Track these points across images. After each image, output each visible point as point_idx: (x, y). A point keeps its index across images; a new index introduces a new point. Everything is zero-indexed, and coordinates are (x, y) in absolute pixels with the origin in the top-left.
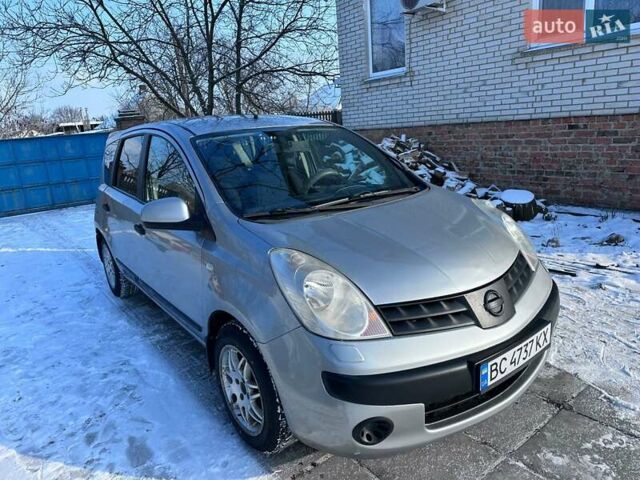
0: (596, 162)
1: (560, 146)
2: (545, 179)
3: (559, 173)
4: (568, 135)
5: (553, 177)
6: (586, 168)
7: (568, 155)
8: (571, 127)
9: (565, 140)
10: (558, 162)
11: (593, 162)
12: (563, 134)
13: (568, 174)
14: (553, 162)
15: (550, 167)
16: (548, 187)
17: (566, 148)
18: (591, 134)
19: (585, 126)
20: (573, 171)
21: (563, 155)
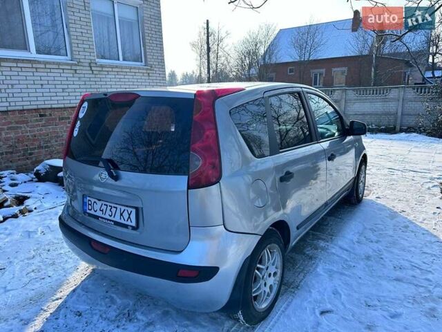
0: (62, 136)
1: (36, 129)
2: (31, 154)
3: (40, 147)
4: (41, 121)
5: (36, 151)
6: (56, 141)
7: (43, 134)
8: (41, 116)
9: (39, 125)
10: (37, 140)
11: (59, 137)
12: (37, 121)
13: (46, 147)
14: (34, 140)
15: (32, 144)
16: (34, 159)
17: (41, 130)
18: (55, 119)
19: (50, 115)
20: (49, 145)
21: (40, 135)
